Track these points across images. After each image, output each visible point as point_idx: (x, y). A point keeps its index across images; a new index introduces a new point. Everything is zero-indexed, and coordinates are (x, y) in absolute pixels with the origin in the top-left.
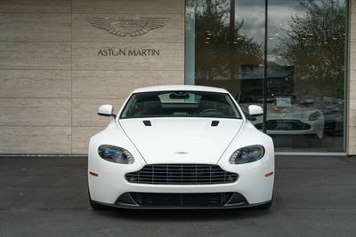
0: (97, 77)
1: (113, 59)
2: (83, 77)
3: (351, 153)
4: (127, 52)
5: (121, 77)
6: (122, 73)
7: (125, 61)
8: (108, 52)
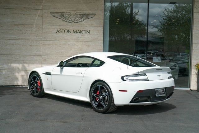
0: (56, 44)
1: (65, 35)
2: (48, 44)
3: (192, 89)
4: (72, 31)
5: (69, 45)
7: (71, 36)
8: (62, 31)
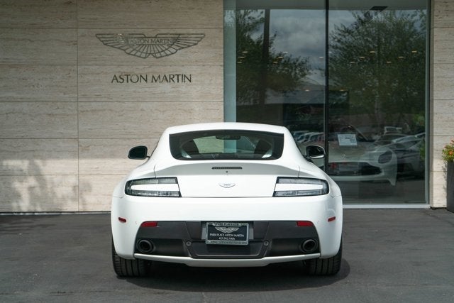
0: (111, 110)
1: (132, 87)
2: (93, 111)
3: (435, 205)
4: (150, 78)
5: (142, 110)
6: (143, 105)
7: (147, 89)
8: (125, 78)
